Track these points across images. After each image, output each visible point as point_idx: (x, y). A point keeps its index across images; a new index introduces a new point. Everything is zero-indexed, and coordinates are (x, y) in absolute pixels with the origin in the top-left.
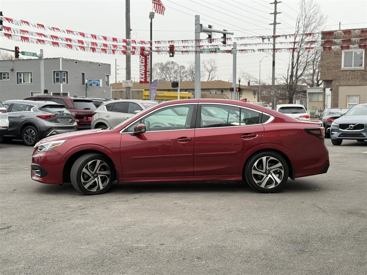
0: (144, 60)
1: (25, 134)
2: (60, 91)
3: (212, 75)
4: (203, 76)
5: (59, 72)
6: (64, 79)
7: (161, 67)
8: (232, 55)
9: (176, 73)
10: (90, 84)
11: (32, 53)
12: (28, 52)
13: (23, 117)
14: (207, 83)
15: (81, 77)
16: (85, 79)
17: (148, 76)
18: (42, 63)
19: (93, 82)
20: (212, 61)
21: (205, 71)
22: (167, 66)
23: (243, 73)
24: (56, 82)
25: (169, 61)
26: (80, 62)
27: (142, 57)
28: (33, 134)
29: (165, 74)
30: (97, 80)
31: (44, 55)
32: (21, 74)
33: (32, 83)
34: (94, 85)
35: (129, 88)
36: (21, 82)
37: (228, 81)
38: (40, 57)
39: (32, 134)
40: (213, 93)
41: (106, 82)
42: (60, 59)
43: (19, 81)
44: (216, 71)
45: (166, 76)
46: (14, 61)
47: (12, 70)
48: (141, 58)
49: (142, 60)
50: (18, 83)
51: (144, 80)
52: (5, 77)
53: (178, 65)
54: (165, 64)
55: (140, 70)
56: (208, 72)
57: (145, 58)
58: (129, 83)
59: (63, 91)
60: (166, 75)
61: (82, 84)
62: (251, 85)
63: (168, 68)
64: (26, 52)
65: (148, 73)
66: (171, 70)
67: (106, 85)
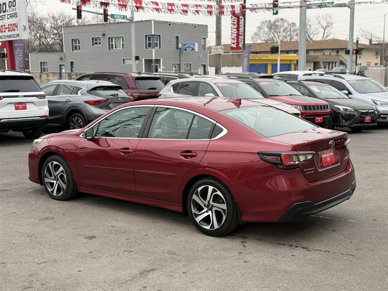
0: (236, 21)
1: (72, 124)
2: (152, 58)
3: (327, 32)
4: (317, 34)
5: (151, 36)
6: (157, 43)
7: (268, 25)
8: (350, 9)
9: (285, 32)
10: (185, 48)
11: (122, 15)
12: (118, 15)
13: (69, 102)
14: (321, 42)
15: (175, 41)
16: (179, 42)
17: (241, 41)
18: (133, 26)
19: (187, 46)
20: (328, 16)
21: (319, 27)
22: (276, 23)
23: (362, 32)
24: (148, 48)
25: (278, 18)
26: (174, 24)
27: (234, 18)
28: (81, 123)
29: (273, 33)
30: (192, 44)
31: (134, 18)
32: (113, 39)
33: (124, 49)
34: (188, 49)
35: (219, 55)
36: (112, 47)
37: (345, 40)
38: (131, 20)
39: (79, 123)
40: (327, 54)
41: (202, 46)
42: (152, 21)
43: (111, 47)
44: (333, 27)
45: (274, 36)
46: (106, 25)
47: (104, 35)
48: (232, 19)
49: (233, 21)
50: (109, 49)
51: (236, 45)
52: (97, 42)
53: (288, 22)
54: (274, 21)
55: (232, 33)
56: (322, 29)
57: (237, 19)
58: (220, 50)
59: (155, 58)
60: (275, 34)
61: (176, 49)
62: (373, 43)
63: (277, 26)
64: (115, 15)
65: (241, 37)
66: (280, 28)
67: (203, 49)
